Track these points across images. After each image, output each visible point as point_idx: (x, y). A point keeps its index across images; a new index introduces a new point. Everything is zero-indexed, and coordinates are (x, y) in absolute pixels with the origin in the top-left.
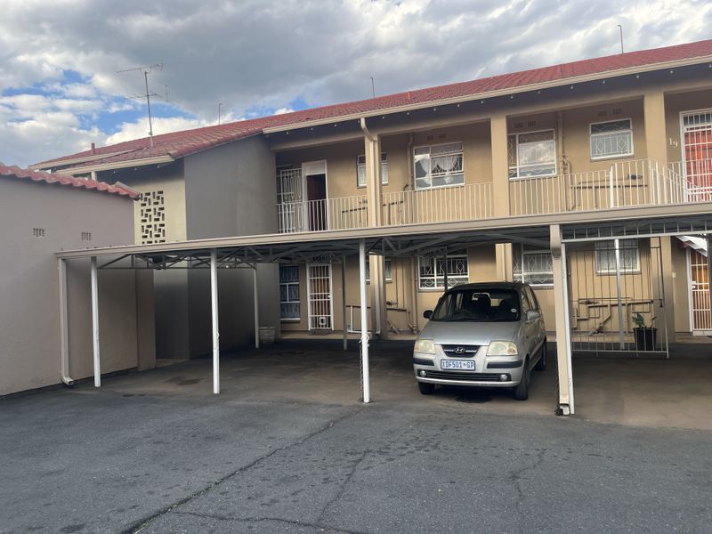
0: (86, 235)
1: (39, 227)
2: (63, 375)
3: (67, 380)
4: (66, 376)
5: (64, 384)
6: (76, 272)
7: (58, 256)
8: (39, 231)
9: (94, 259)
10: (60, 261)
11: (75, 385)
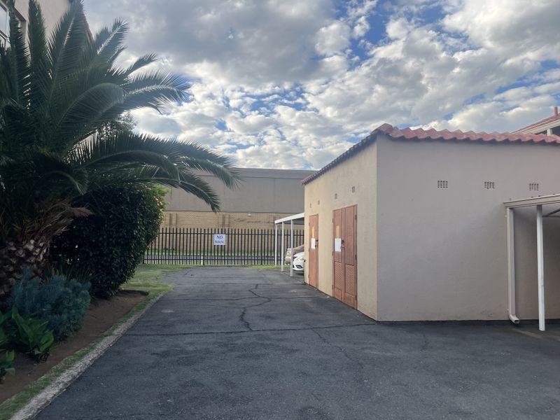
0: (534, 186)
1: (489, 181)
2: (510, 312)
3: (514, 318)
4: (513, 315)
5: (510, 321)
6: (523, 219)
7: (507, 205)
8: (489, 185)
9: (539, 207)
10: (508, 209)
11: (521, 324)
